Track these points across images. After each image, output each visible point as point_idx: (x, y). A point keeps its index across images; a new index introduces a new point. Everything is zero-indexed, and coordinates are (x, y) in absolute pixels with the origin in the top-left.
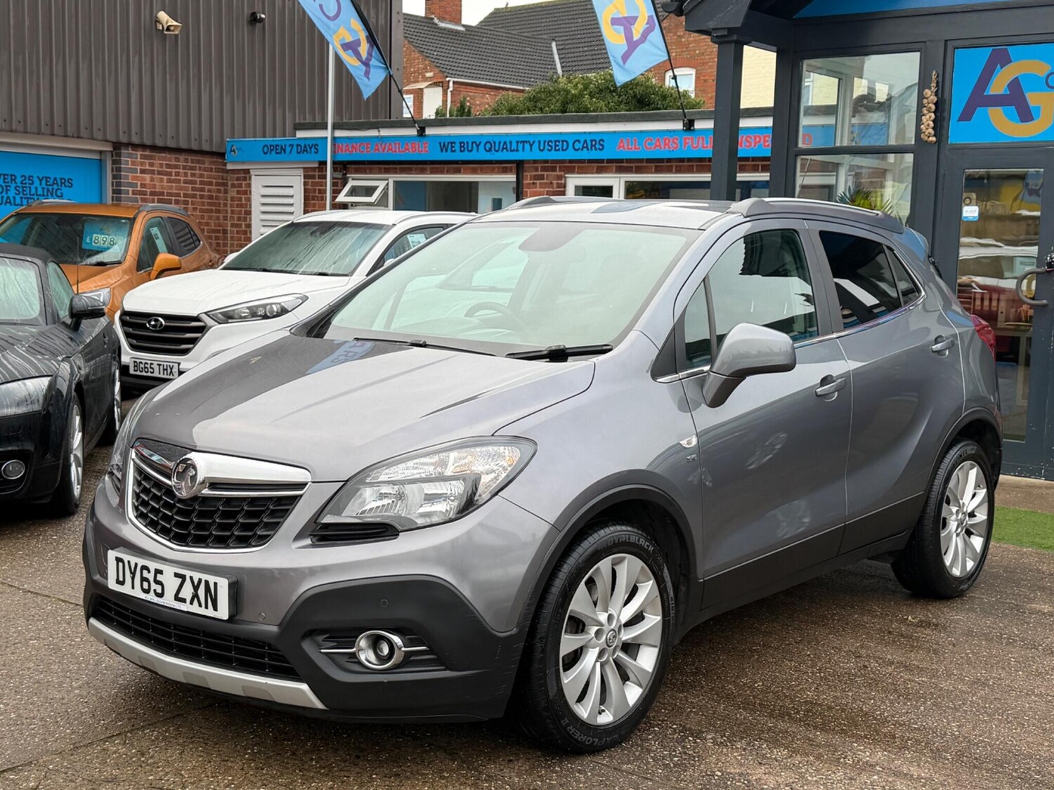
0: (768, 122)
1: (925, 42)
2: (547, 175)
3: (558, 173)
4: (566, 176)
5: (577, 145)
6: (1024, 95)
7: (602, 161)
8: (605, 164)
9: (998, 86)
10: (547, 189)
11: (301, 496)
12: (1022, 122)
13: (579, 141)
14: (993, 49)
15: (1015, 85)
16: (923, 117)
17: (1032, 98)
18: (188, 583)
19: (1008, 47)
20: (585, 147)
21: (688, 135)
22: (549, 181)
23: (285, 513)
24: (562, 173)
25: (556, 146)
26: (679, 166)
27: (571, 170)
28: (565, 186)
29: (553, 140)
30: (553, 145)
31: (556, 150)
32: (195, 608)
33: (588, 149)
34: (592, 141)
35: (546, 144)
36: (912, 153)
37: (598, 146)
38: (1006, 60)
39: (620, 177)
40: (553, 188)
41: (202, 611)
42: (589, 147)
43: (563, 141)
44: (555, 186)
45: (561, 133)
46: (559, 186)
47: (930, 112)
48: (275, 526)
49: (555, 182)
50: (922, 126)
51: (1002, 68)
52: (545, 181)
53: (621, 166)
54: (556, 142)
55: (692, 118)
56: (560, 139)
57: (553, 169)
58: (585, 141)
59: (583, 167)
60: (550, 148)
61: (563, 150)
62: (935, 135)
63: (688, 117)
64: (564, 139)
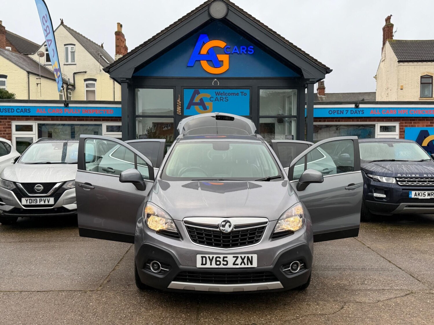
1: (175, 86)
2: (3, 121)
3: (8, 120)
4: (12, 121)
5: (18, 111)
6: (204, 103)
7: (28, 116)
8: (29, 117)
9: (197, 100)
10: (3, 126)
11: (266, 226)
12: (204, 110)
13: (19, 109)
14: (195, 90)
15: (201, 100)
16: (178, 108)
17: (207, 104)
18: (239, 258)
19: (199, 90)
20: (22, 111)
21: (66, 108)
22: (4, 123)
23: (262, 232)
24: (10, 120)
25: (8, 110)
26: (61, 119)
27: (14, 119)
28: (11, 125)
29: (7, 108)
30: (7, 110)
31: (8, 112)
32: (243, 266)
33: (23, 112)
34: (25, 109)
35: (4, 110)
36: (173, 118)
37: (28, 111)
38: (199, 93)
39: (35, 122)
40: (6, 126)
41: (246, 266)
42: (24, 111)
43: (11, 109)
44: (7, 125)
45: (10, 106)
46: (9, 125)
47: (179, 106)
48: (260, 236)
49: (7, 124)
50: (177, 110)
51: (197, 95)
52: (2, 123)
53: (36, 118)
54: (8, 109)
55: (68, 103)
56: (10, 108)
57: (6, 119)
58: (22, 109)
59: (19, 118)
60: (5, 111)
61: (12, 112)
62: (181, 113)
63: (67, 103)
64: (12, 108)
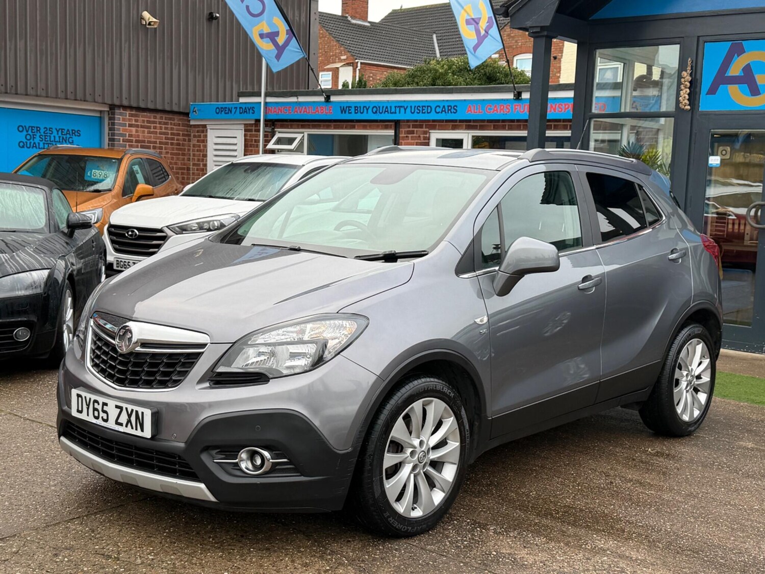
0: (570, 94)
1: (683, 37)
2: (417, 131)
3: (424, 129)
4: (430, 131)
5: (438, 110)
6: (754, 77)
7: (455, 121)
8: (458, 123)
9: (735, 69)
10: (417, 141)
11: (203, 353)
12: (752, 95)
13: (439, 107)
14: (732, 43)
15: (747, 69)
16: (681, 92)
17: (760, 78)
18: (124, 412)
20: (443, 109)
21: (516, 103)
22: (418, 135)
23: (192, 365)
24: (427, 129)
25: (423, 110)
26: (511, 125)
27: (434, 128)
28: (429, 139)
29: (421, 106)
30: (421, 109)
31: (422, 113)
32: (129, 430)
33: (446, 113)
34: (448, 106)
35: (416, 108)
36: (673, 117)
37: (452, 110)
38: (741, 51)
39: (468, 133)
40: (420, 140)
41: (133, 432)
42: (447, 111)
44: (422, 139)
45: (427, 101)
46: (425, 138)
47: (686, 88)
49: (422, 136)
50: (680, 98)
51: (738, 56)
52: (415, 135)
53: (469, 124)
54: (423, 107)
55: (520, 90)
56: (426, 105)
57: (421, 127)
58: (444, 107)
59: (442, 125)
60: (418, 111)
61: (428, 113)
62: (689, 105)
63: (517, 90)
64: (428, 105)
